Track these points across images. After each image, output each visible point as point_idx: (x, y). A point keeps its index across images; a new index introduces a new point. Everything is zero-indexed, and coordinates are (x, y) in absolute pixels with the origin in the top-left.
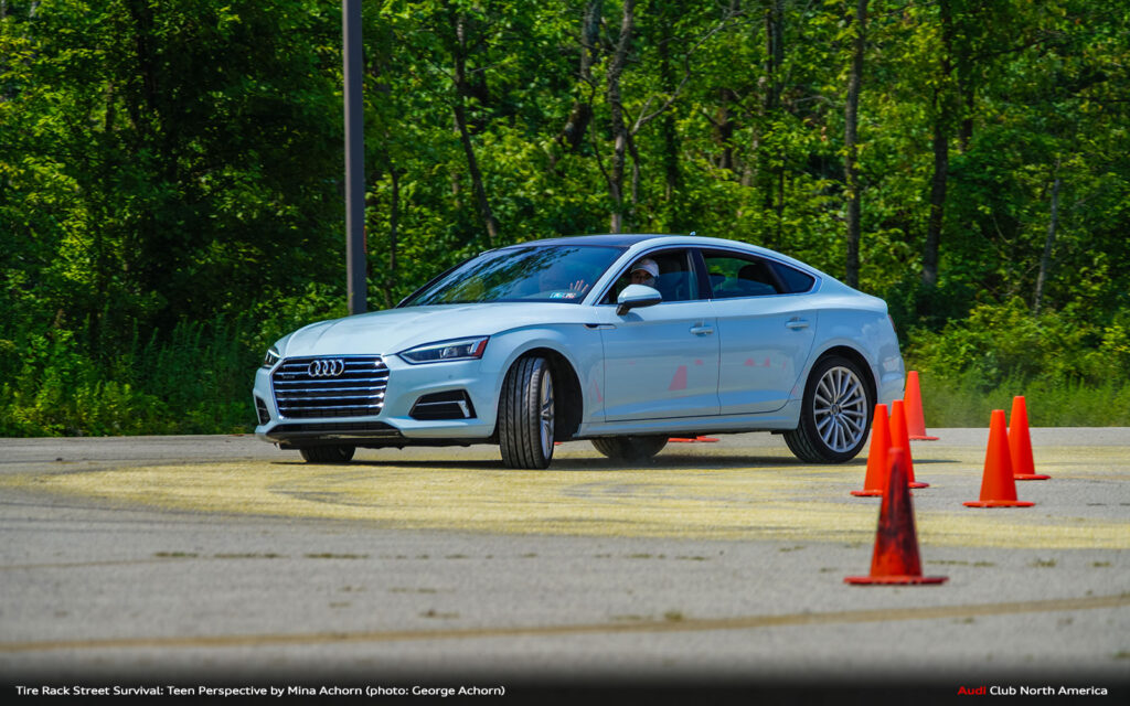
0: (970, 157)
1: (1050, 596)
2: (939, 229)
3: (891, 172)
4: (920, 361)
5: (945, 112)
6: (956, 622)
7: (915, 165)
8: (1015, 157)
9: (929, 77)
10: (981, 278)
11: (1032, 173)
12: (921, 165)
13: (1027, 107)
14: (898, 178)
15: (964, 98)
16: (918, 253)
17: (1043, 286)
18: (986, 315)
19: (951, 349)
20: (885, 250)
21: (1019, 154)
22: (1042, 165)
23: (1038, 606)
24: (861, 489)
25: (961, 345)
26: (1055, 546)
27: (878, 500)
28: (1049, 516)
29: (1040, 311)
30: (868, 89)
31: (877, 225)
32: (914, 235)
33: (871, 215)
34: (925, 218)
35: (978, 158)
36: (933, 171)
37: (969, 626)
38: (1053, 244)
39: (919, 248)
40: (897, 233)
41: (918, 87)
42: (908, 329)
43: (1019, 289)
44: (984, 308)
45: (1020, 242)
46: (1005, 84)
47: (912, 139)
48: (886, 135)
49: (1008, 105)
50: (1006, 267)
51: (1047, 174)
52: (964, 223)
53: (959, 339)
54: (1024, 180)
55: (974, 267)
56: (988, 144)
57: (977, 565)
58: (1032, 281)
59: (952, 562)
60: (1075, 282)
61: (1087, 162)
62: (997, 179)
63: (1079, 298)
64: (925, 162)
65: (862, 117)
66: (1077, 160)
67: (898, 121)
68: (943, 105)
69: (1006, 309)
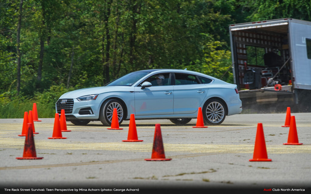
0: (50, 46)
1: (71, 162)
2: (42, 65)
3: (29, 50)
4: (37, 100)
5: (43, 34)
6: (45, 169)
7: (35, 48)
8: (62, 46)
9: (39, 25)
10: (53, 78)
11: (66, 50)
12: (37, 48)
13: (65, 33)
14: (31, 52)
15: (48, 30)
16: (36, 72)
17: (69, 80)
18: (54, 88)
19: (45, 97)
20: (28, 71)
21: (63, 45)
22: (70, 48)
23: (67, 165)
24: (21, 134)
25: (48, 96)
26: (72, 149)
27: (25, 137)
28: (71, 141)
29: (69, 87)
30: (23, 28)
31: (25, 64)
32: (35, 67)
33: (24, 62)
34: (38, 62)
35: (52, 47)
36: (40, 50)
37: (49, 170)
38: (72, 69)
39: (37, 71)
40: (31, 67)
41: (36, 28)
42: (34, 92)
43: (63, 81)
44: (54, 86)
45: (63, 69)
46: (59, 27)
47: (34, 41)
48: (28, 40)
49: (59, 32)
50: (59, 75)
51: (71, 51)
52: (48, 64)
53: (47, 95)
54: (64, 52)
55: (51, 75)
56: (55, 43)
57: (51, 154)
58: (66, 79)
59: (45, 153)
60: (78, 79)
61: (81, 47)
62: (57, 52)
63: (79, 83)
64: (38, 47)
65: (21, 36)
66: (78, 47)
67: (31, 37)
68: (43, 33)
69: (60, 87)
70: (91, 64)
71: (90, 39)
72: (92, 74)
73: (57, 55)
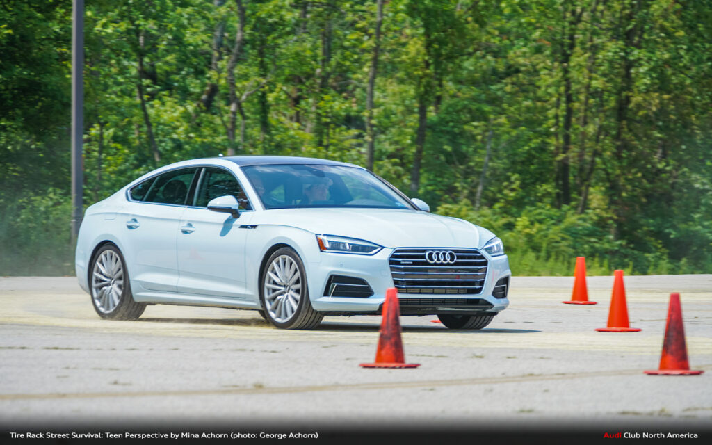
0: (440, 117)
1: (480, 376)
2: (420, 159)
3: (393, 124)
5: (426, 90)
6: (425, 390)
7: (407, 122)
8: (466, 117)
9: (416, 70)
10: (445, 188)
11: (476, 127)
12: (411, 121)
13: (473, 88)
14: (397, 129)
15: (437, 82)
16: (408, 173)
17: (481, 194)
18: (447, 210)
20: (389, 172)
21: (468, 116)
22: (483, 122)
23: (473, 381)
26: (484, 346)
29: (479, 208)
30: (381, 76)
31: (384, 157)
32: (406, 163)
33: (381, 151)
34: (413, 153)
35: (444, 118)
36: (418, 125)
37: (431, 393)
38: (487, 169)
39: (409, 171)
40: (396, 162)
41: (410, 76)
43: (467, 195)
44: (446, 206)
45: (469, 167)
46: (461, 74)
47: (406, 106)
48: (390, 104)
49: (462, 86)
50: (459, 182)
51: (485, 128)
52: (435, 156)
54: (471, 131)
55: (440, 182)
56: (451, 109)
57: (438, 357)
58: (474, 190)
59: (423, 355)
60: (500, 191)
61: (509, 121)
62: (456, 130)
63: (502, 200)
64: (413, 120)
65: (377, 93)
66: (503, 120)
67: (398, 97)
68: (425, 86)
69: (459, 207)
70: (530, 158)
71: (528, 103)
72: (532, 180)
73: (454, 138)
